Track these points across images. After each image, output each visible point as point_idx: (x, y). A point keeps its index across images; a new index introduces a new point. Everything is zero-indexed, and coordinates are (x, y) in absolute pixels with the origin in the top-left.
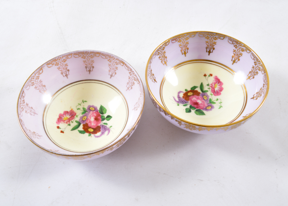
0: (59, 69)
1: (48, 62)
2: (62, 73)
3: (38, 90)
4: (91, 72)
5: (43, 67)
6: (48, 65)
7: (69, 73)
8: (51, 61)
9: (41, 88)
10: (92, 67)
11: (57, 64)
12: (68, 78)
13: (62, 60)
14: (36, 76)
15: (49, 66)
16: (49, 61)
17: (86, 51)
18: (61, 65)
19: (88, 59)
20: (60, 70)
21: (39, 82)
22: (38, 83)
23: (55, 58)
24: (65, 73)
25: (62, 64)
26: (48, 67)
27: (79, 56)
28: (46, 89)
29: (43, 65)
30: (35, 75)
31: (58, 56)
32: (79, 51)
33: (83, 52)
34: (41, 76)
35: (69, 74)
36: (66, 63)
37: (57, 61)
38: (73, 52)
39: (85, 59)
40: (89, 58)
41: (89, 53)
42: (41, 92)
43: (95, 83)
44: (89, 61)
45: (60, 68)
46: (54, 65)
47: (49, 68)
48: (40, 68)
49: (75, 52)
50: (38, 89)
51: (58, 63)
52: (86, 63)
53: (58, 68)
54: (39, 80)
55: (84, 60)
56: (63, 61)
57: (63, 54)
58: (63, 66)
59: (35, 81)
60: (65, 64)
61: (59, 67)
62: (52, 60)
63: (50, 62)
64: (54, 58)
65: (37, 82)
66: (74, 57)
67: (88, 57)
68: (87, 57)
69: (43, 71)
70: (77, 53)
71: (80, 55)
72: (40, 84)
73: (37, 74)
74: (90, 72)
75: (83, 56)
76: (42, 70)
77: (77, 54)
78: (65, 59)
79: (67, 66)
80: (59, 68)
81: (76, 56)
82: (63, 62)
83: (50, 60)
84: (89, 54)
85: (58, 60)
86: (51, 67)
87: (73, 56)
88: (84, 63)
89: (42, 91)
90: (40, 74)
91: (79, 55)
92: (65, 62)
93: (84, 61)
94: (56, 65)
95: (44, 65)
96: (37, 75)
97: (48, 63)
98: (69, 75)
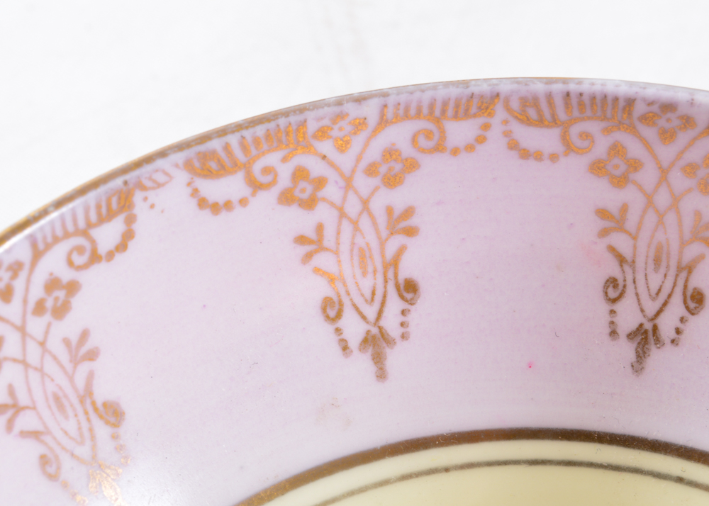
0: (308, 257)
1: (216, 144)
2: (332, 310)
3: (32, 450)
4: (658, 358)
5: (143, 188)
6: (208, 174)
7: (414, 317)
8: (247, 134)
9: (71, 426)
10: (677, 300)
11: (305, 190)
12: (382, 375)
13: (374, 152)
14: (40, 276)
15: (216, 189)
16: (223, 132)
17: (666, 95)
18: (342, 214)
19: (662, 199)
20: (317, 271)
21: (64, 357)
22: (50, 367)
23: (301, 109)
24: (371, 312)
25: (353, 207)
26: (202, 203)
27: (569, 148)
28: (120, 448)
29: (149, 159)
30: (37, 254)
31: (339, 102)
32: (579, 81)
33: (630, 102)
34: (92, 279)
35: (412, 329)
36: (399, 198)
37: (308, 148)
38: (516, 81)
39: (630, 195)
40: (678, 180)
41: (688, 121)
42: (53, 477)
43: (680, 480)
44: (671, 219)
45: (329, 240)
46: (267, 199)
47: (206, 214)
48: (102, 190)
49: (540, 88)
50: (35, 435)
51: (320, 182)
52: (621, 242)
53: (301, 240)
54: (68, 327)
55: (612, 198)
56: (371, 170)
57: (400, 90)
58: (365, 223)
59: (22, 329)
60: (389, 210)
61: (320, 228)
62: (260, 131)
63: (233, 140)
64: (286, 113)
65: (42, 344)
66: (513, 146)
67: (664, 172)
68: (648, 176)
69: (128, 236)
70: (549, 97)
71: (585, 136)
72: (62, 380)
73: (61, 250)
74: (641, 355)
75: (616, 149)
76: (130, 220)
77: (555, 122)
78: (407, 150)
79: (411, 232)
80: (311, 244)
81: (534, 138)
82: (374, 181)
83: (239, 127)
84: (683, 138)
85: (326, 147)
86: (228, 206)
87: (495, 134)
88: (604, 233)
89: (69, 469)
90: (95, 258)
91: (575, 130)
92: (392, 181)
93: (602, 213)
94: (286, 198)
95: (160, 163)
96: (54, 262)
97: (213, 154)
98: (401, 346)
